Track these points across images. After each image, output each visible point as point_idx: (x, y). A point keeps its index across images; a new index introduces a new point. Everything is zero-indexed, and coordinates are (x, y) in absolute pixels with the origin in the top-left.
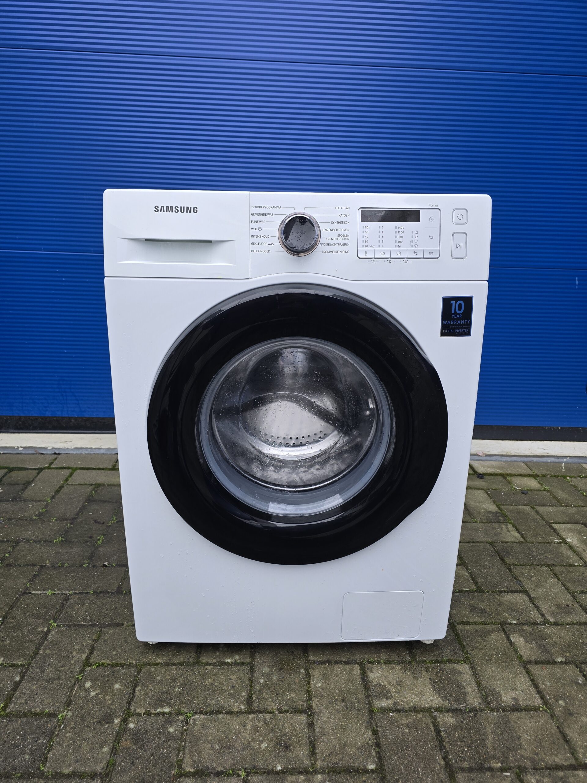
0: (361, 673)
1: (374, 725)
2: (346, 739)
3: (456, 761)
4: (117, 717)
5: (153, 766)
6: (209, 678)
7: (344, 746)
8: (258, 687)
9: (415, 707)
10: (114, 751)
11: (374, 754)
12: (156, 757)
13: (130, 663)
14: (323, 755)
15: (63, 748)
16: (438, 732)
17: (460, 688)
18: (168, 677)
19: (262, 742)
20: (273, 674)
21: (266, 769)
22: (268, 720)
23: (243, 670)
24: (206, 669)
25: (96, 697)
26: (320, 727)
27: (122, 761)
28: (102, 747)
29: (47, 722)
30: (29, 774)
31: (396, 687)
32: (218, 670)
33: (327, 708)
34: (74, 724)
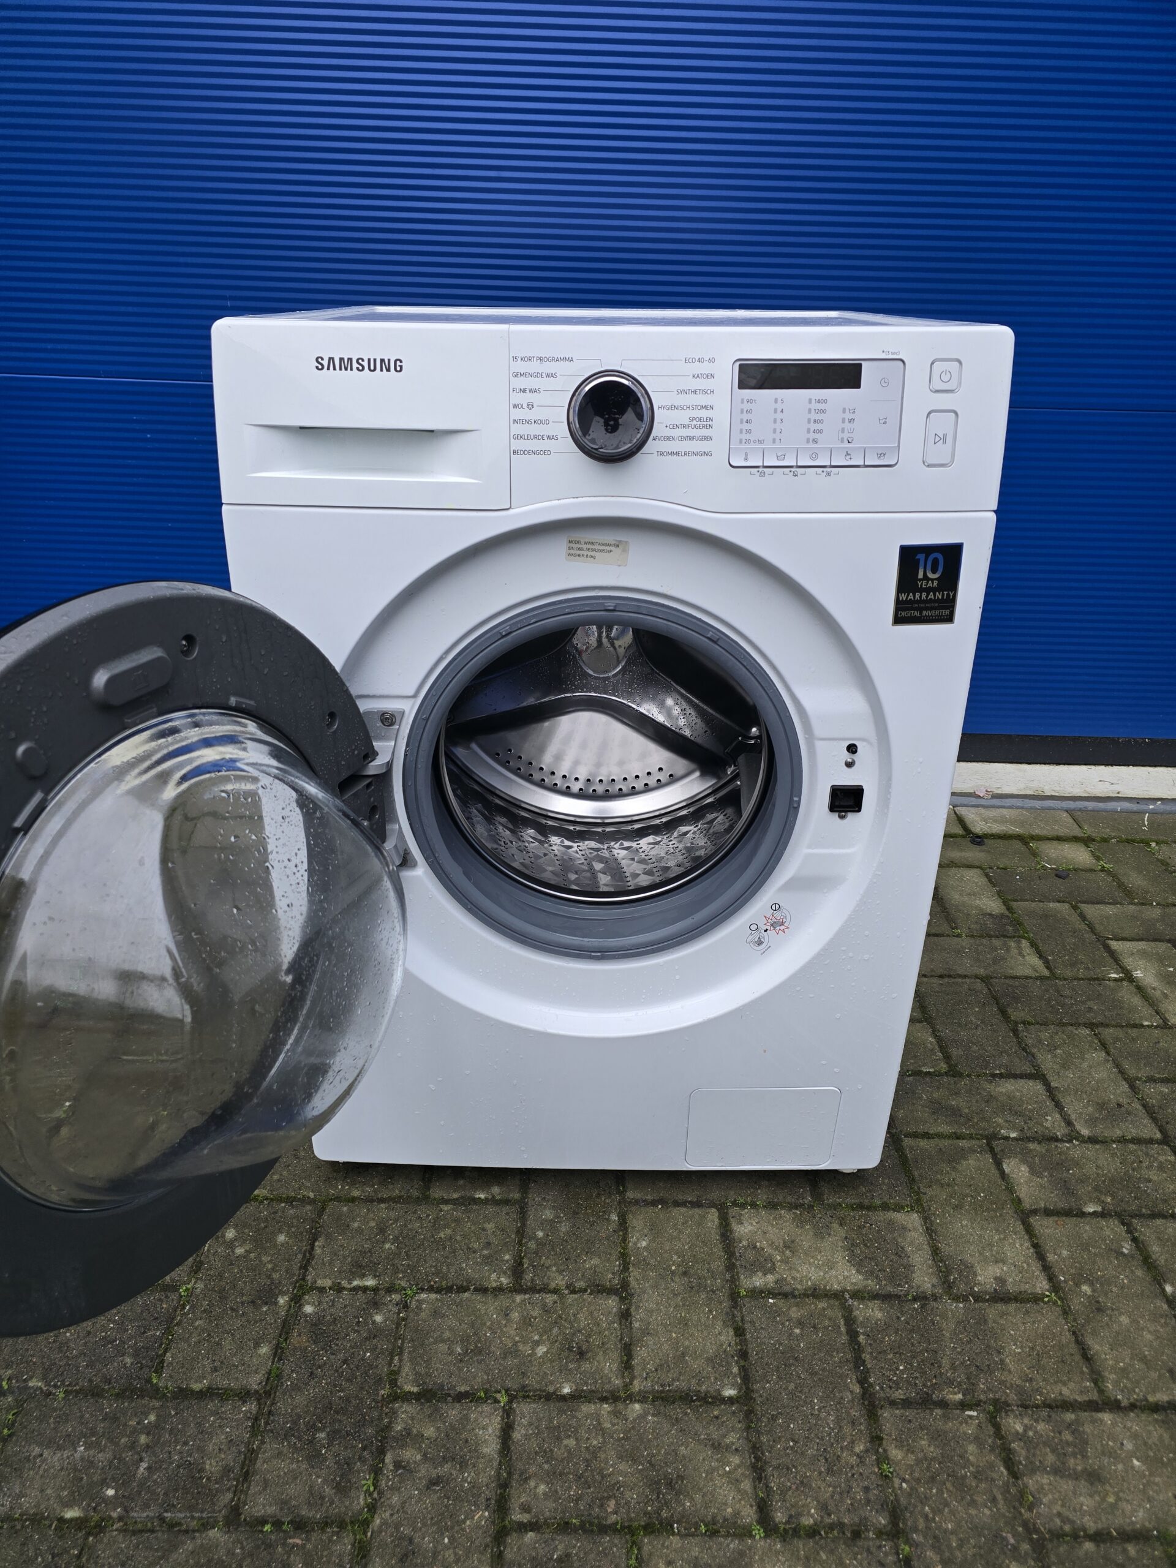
0: (721, 1224)
1: (738, 1319)
2: (687, 1343)
3: (882, 1388)
4: (283, 1293)
5: (349, 1380)
6: (446, 1226)
7: (683, 1355)
8: (532, 1245)
9: (815, 1289)
10: (278, 1353)
11: (735, 1370)
12: (352, 1366)
13: (304, 1196)
14: (644, 1369)
15: (189, 1345)
16: (853, 1334)
17: (900, 1257)
18: (373, 1224)
19: (537, 1343)
20: (560, 1222)
21: (545, 1391)
22: (550, 1305)
23: (507, 1214)
24: (441, 1211)
25: (244, 1257)
26: (642, 1320)
27: (293, 1371)
28: (257, 1345)
29: (160, 1300)
30: (134, 1390)
31: (783, 1253)
32: (463, 1213)
33: (656, 1287)
34: (208, 1305)
